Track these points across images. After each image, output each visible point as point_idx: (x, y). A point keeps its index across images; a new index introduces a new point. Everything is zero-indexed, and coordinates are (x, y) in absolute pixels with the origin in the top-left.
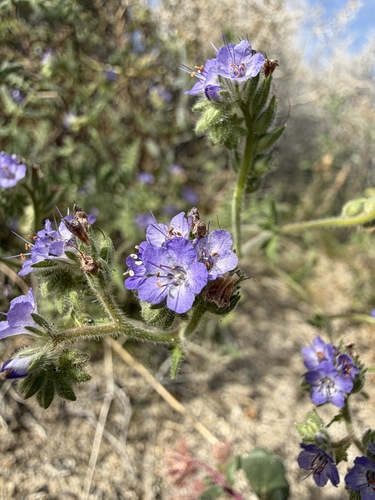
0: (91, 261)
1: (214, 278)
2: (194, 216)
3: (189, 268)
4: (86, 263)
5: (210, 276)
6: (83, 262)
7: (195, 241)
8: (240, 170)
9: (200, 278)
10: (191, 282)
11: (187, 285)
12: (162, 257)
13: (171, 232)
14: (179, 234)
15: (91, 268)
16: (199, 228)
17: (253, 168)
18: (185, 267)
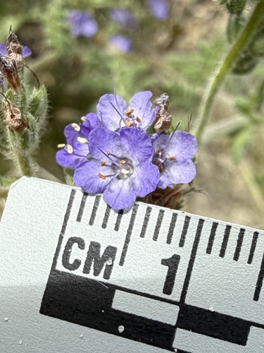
0: (18, 116)
1: (164, 187)
2: (163, 106)
3: (140, 165)
4: (12, 116)
5: (160, 183)
6: (8, 114)
7: (154, 135)
8: (234, 42)
9: (149, 182)
10: (137, 182)
11: (132, 184)
12: (111, 143)
13: (129, 114)
14: (138, 120)
15: (16, 124)
16: (164, 123)
17: (251, 46)
18: (135, 163)
